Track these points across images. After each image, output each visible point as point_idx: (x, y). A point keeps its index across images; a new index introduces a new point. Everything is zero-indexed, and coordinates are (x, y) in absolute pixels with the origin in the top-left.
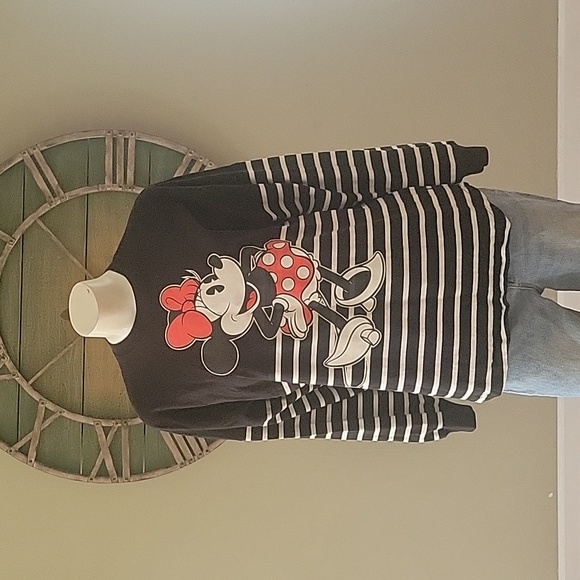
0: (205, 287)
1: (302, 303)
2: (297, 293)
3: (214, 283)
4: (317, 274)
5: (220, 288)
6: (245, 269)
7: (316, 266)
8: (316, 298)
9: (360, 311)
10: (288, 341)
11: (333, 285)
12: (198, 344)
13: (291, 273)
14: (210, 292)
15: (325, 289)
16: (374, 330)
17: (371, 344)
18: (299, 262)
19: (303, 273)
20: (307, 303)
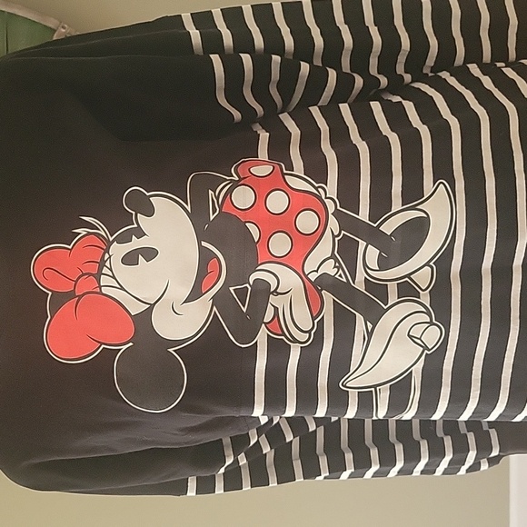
0: (118, 250)
1: (303, 276)
2: (294, 261)
3: (136, 243)
4: (333, 224)
5: (150, 254)
6: (197, 216)
7: (331, 209)
8: (329, 268)
9: (408, 290)
10: (278, 349)
11: (362, 244)
12: (108, 355)
13: (284, 223)
14: (130, 259)
15: (346, 252)
16: (431, 323)
17: (425, 348)
18: (300, 202)
19: (307, 222)
20: (313, 277)
